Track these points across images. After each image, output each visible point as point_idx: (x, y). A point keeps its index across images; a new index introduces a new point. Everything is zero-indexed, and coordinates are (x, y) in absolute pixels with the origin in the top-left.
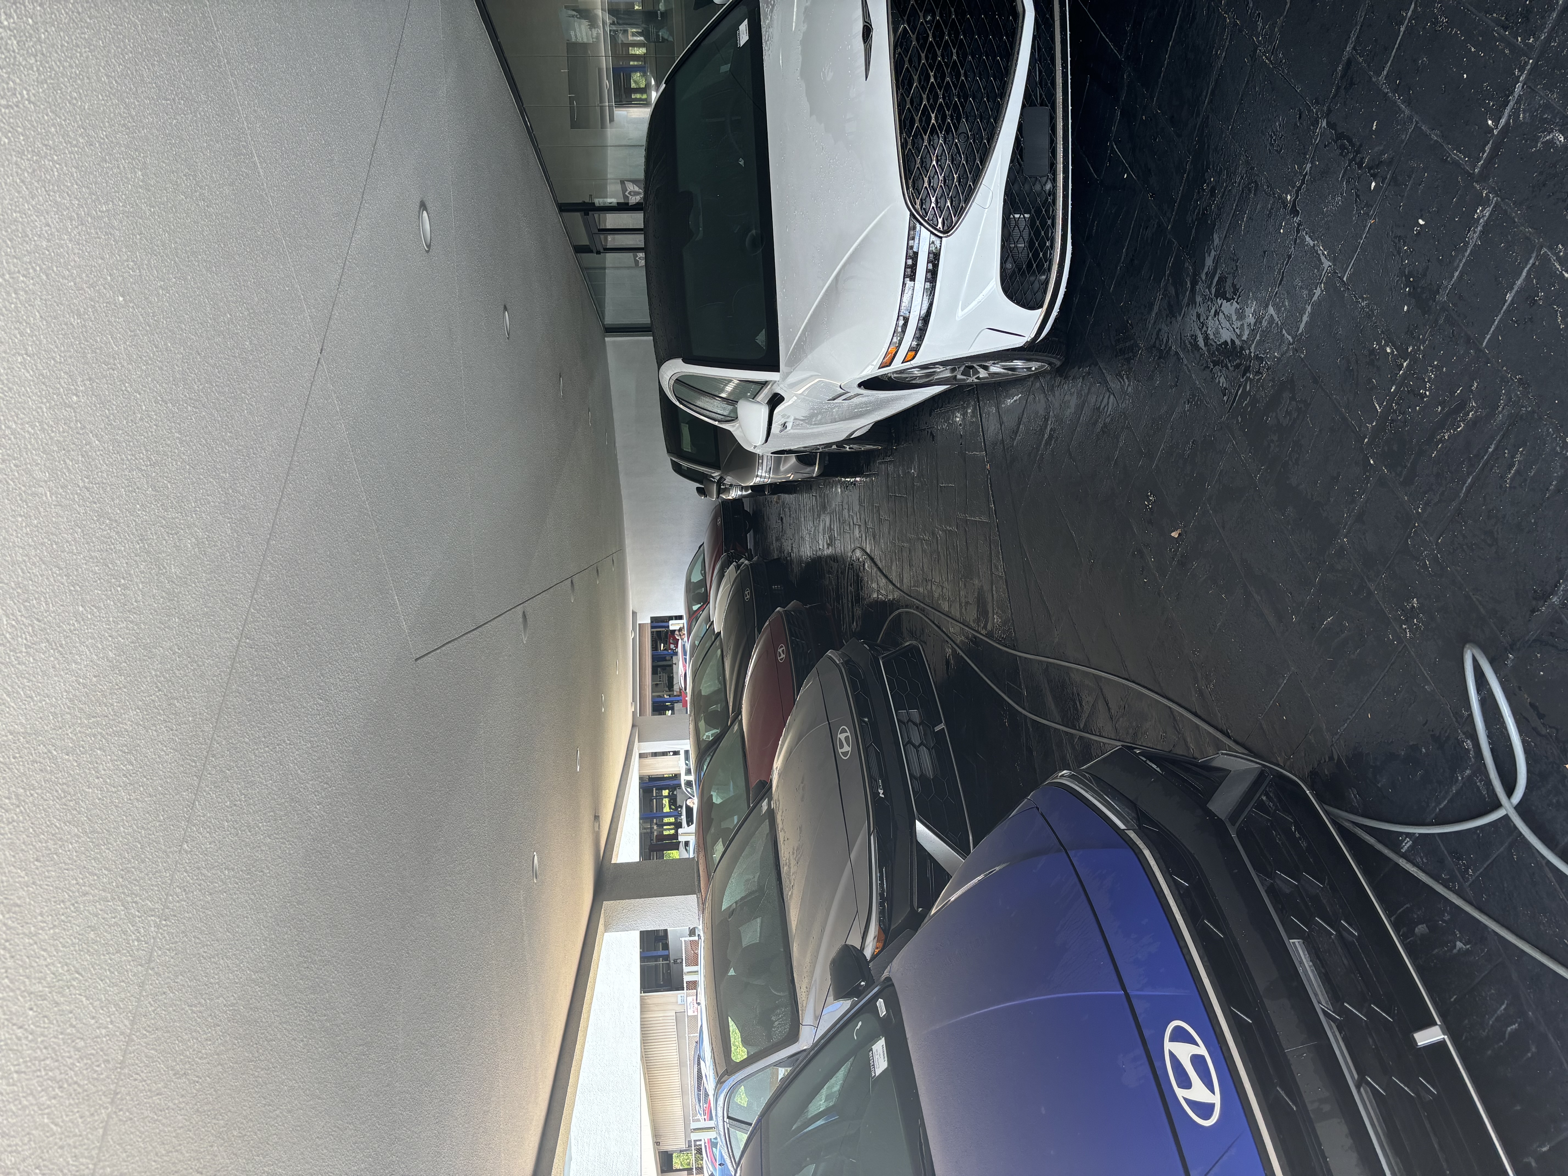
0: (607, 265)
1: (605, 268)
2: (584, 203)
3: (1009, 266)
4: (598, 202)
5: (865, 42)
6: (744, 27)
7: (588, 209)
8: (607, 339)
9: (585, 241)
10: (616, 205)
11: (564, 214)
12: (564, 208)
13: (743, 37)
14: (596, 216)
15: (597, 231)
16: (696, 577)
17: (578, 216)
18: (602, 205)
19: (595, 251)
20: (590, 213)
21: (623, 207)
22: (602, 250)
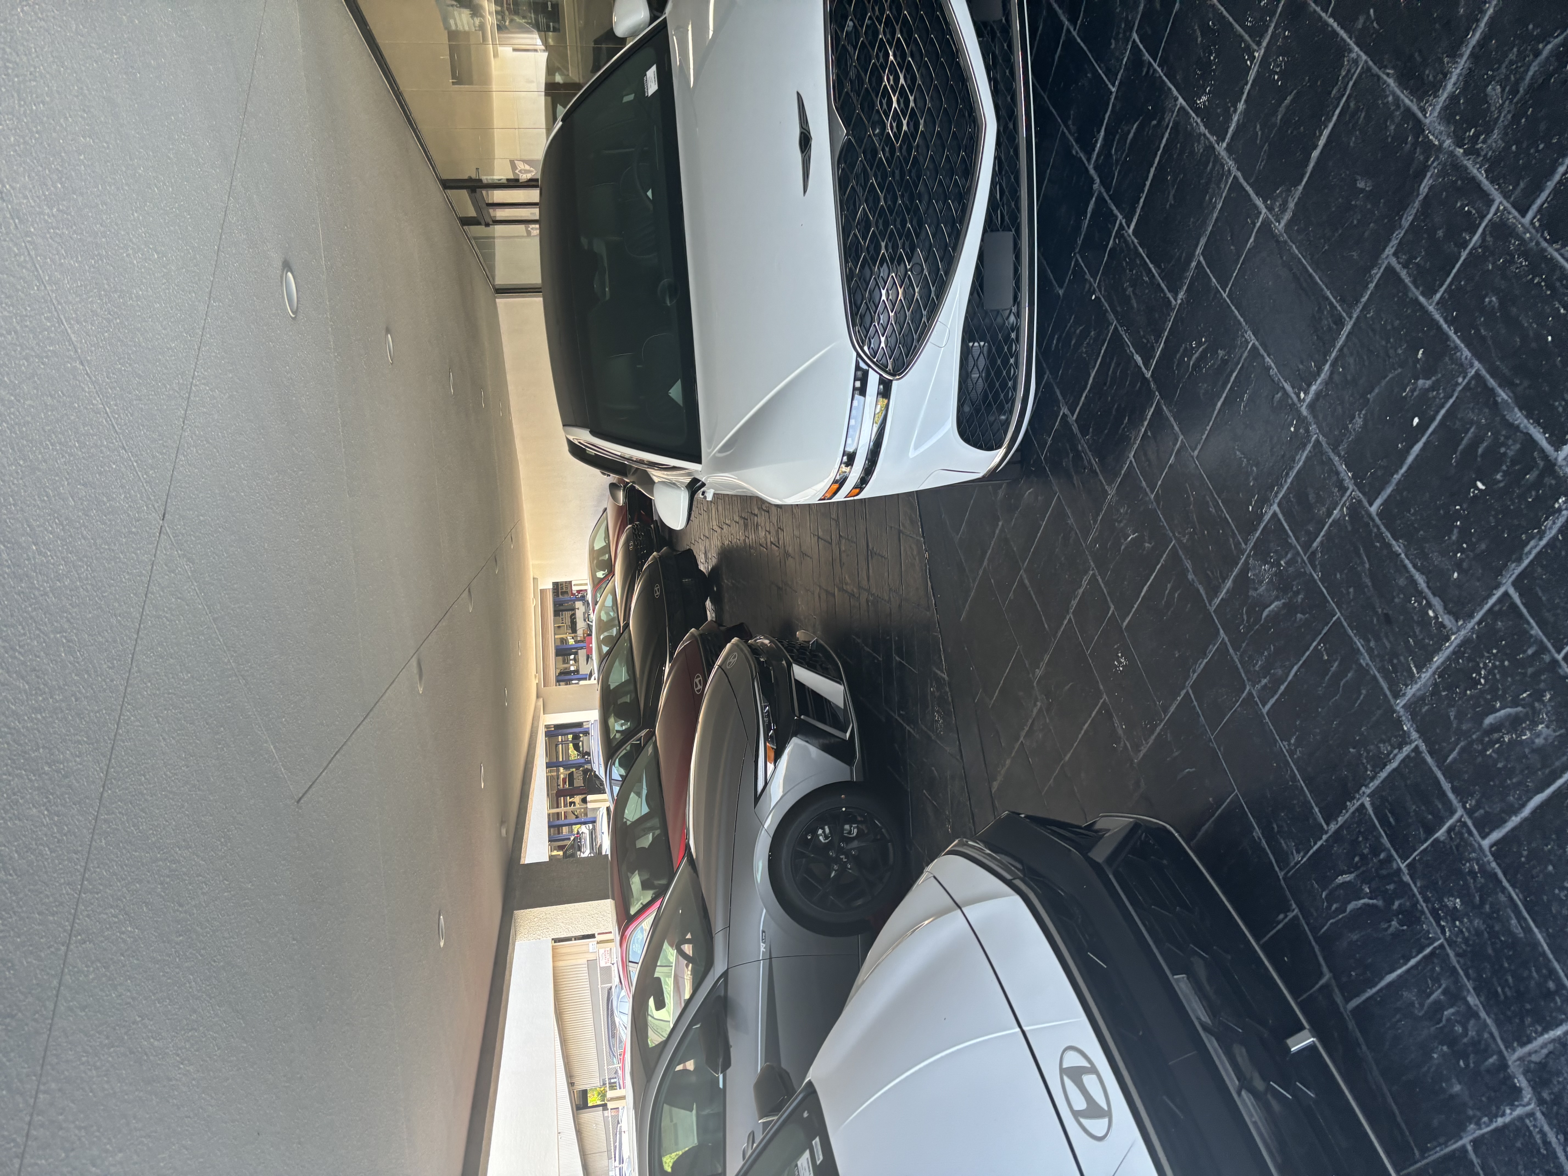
0: (496, 235)
1: (494, 238)
2: (470, 179)
3: (967, 409)
4: (486, 179)
5: (802, 151)
6: (652, 74)
7: (474, 186)
8: (497, 300)
9: (472, 213)
10: (505, 181)
11: (449, 191)
12: (447, 185)
13: (652, 87)
14: (484, 192)
15: (484, 206)
16: (599, 544)
17: (464, 193)
18: (490, 182)
19: (483, 222)
20: (478, 190)
21: (513, 184)
22: (491, 223)
